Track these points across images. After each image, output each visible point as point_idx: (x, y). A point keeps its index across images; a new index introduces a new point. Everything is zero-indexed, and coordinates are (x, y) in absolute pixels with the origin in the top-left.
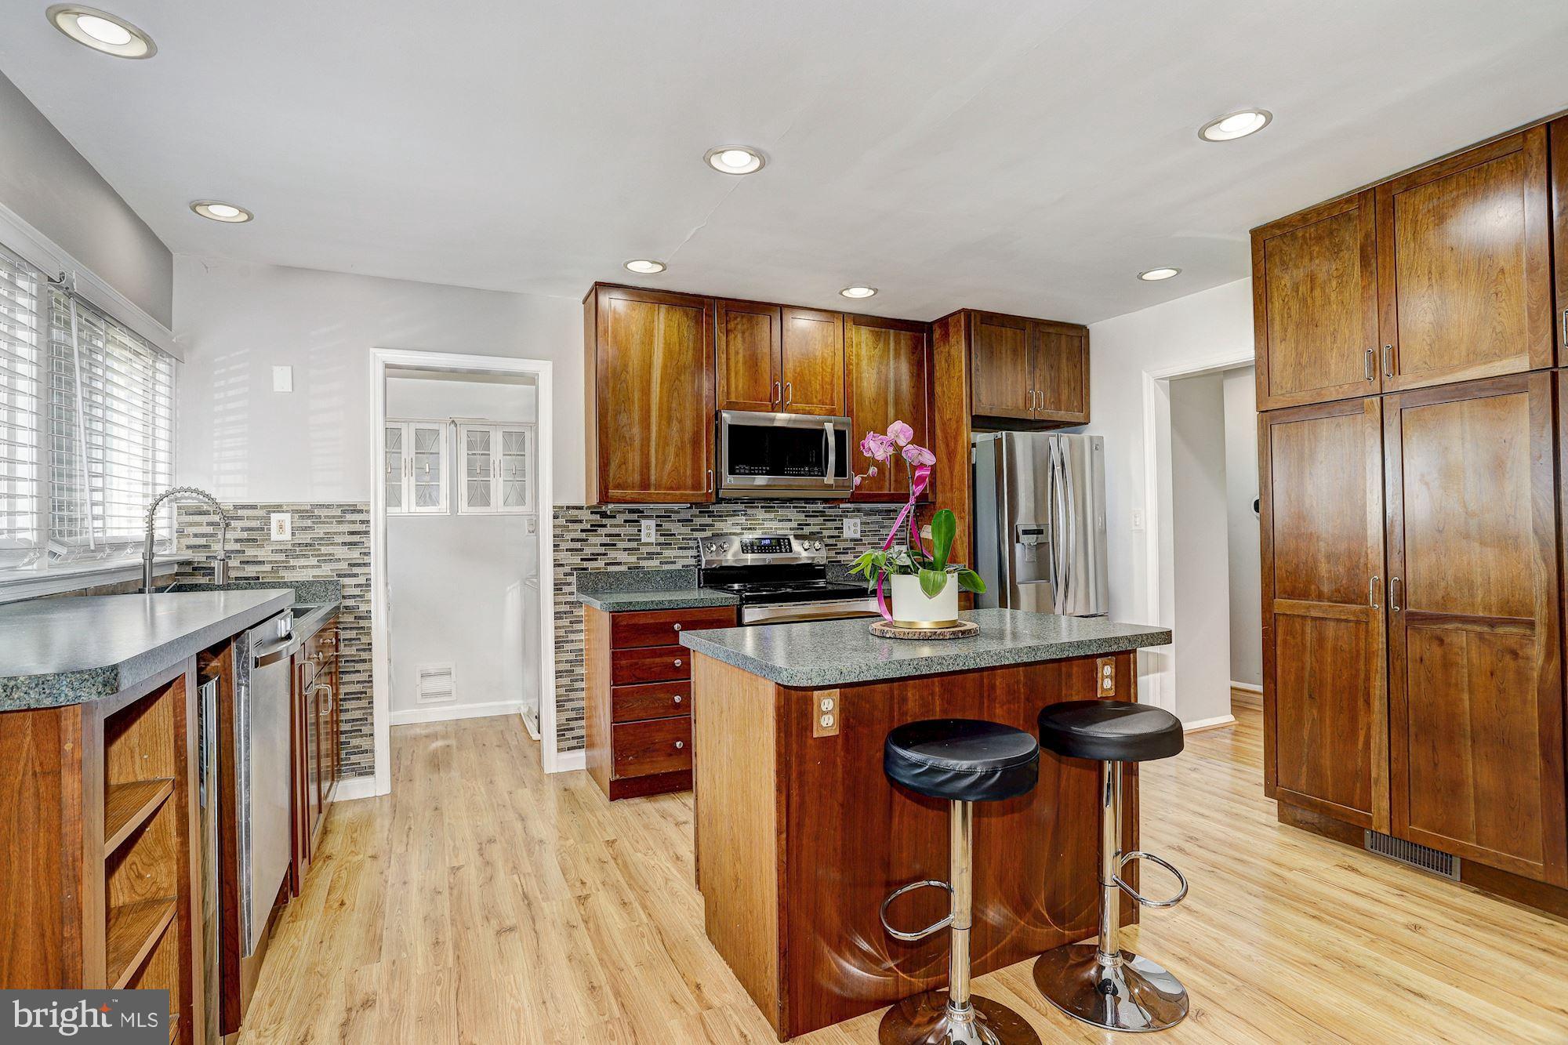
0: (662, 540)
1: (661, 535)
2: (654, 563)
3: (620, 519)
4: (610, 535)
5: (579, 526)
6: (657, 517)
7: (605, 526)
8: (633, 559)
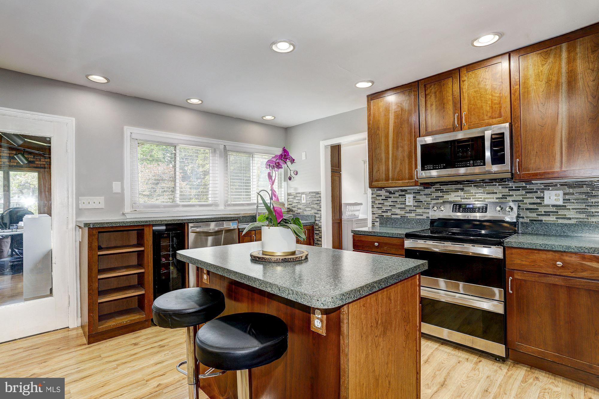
0: (416, 204)
1: (416, 202)
2: (413, 215)
3: (397, 194)
4: (393, 202)
5: (380, 198)
6: (413, 193)
7: (391, 197)
8: (403, 212)
